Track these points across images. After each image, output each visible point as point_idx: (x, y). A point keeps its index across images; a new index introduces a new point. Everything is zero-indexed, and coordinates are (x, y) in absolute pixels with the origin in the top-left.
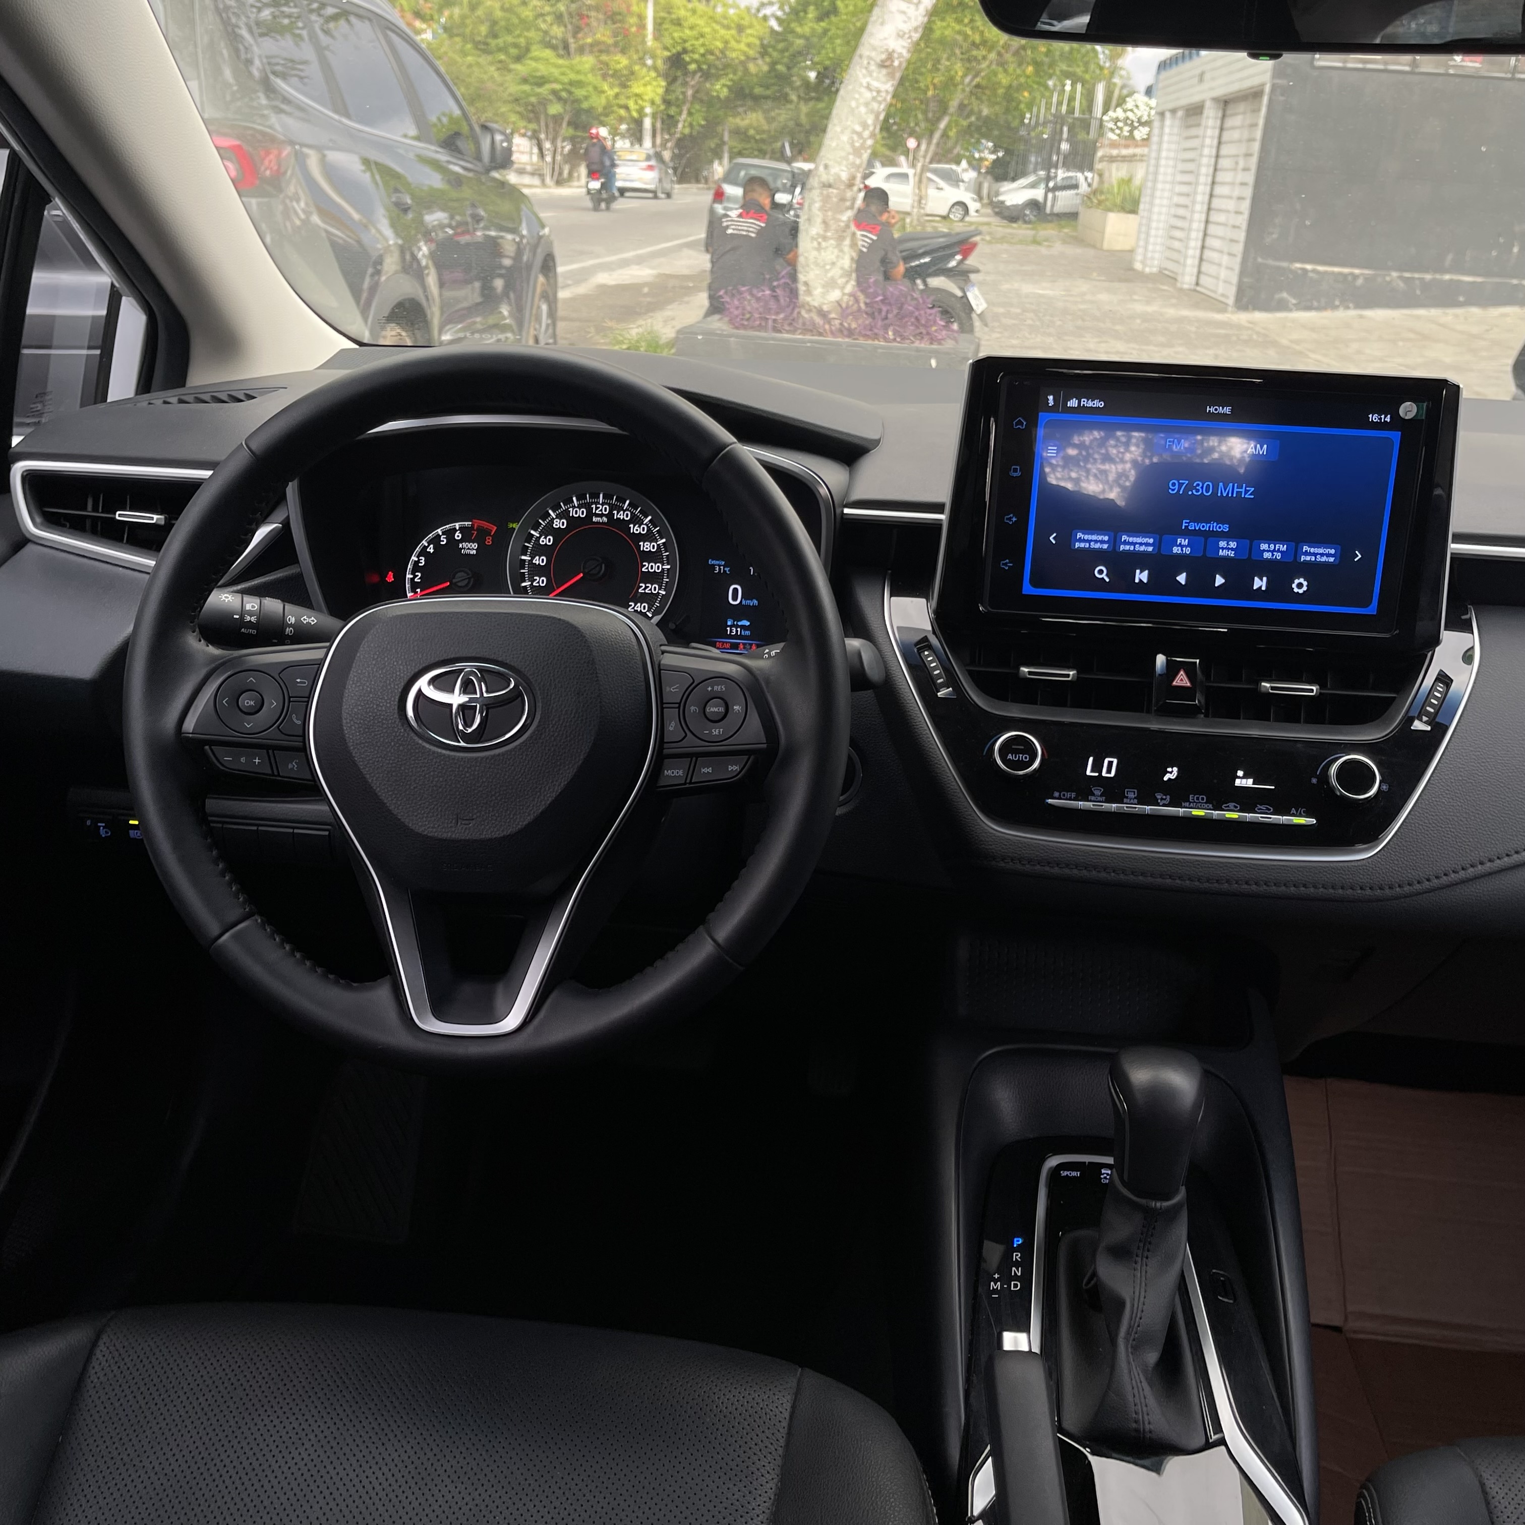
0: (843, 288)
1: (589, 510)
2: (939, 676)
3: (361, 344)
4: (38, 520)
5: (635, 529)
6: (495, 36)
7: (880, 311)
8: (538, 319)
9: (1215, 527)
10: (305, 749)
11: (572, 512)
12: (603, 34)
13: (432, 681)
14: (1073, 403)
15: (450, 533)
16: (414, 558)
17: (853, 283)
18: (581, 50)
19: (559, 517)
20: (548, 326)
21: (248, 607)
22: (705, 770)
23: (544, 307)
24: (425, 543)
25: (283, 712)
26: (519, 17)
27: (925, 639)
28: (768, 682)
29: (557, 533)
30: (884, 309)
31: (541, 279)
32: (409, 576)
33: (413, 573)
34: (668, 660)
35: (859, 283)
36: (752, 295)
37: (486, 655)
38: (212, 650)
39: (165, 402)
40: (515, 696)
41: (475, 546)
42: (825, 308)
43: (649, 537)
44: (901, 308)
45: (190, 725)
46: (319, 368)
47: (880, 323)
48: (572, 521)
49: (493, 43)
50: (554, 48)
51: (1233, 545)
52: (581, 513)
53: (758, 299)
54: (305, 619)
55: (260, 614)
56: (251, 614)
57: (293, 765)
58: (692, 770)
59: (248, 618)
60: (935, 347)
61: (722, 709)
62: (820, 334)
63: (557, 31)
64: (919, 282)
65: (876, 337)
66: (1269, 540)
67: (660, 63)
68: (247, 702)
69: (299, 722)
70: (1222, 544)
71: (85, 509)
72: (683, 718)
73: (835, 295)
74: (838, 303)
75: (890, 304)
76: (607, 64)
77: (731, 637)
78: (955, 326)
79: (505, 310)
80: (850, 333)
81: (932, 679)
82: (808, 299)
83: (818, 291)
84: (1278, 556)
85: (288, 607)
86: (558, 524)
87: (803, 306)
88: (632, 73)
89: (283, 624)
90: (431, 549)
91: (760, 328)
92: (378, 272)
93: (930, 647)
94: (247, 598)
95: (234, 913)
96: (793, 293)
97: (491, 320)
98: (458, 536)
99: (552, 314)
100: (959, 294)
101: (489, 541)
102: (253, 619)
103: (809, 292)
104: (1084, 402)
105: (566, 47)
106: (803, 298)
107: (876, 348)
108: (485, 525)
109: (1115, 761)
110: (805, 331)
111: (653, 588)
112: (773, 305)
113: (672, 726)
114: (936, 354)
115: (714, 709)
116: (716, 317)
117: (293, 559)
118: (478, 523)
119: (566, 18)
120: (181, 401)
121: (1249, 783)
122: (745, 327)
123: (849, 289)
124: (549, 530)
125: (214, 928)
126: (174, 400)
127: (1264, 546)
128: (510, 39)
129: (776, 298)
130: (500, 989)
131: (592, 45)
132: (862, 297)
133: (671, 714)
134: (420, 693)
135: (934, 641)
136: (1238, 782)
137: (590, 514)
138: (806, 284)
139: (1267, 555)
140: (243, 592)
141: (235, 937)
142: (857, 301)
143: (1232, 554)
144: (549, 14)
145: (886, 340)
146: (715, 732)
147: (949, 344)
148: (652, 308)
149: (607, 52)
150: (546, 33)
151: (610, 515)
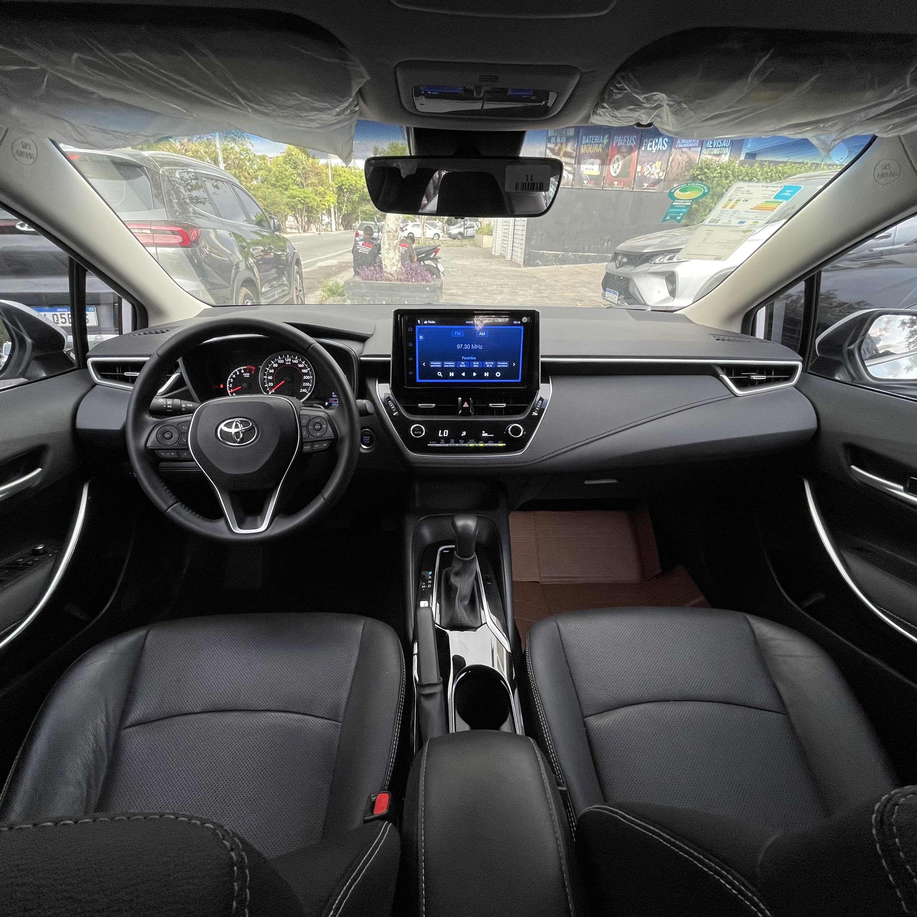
0: (397, 266)
1: (284, 360)
2: (394, 409)
3: (214, 306)
4: (99, 377)
5: (300, 366)
6: (278, 182)
7: (410, 273)
8: (296, 281)
9: (472, 358)
10: (188, 449)
11: (279, 361)
12: (315, 180)
13: (225, 426)
14: (426, 322)
15: (240, 371)
16: (229, 379)
17: (400, 264)
18: (307, 186)
19: (275, 363)
20: (300, 283)
21: (168, 403)
22: (316, 446)
23: (298, 276)
24: (232, 374)
25: (179, 438)
26: (285, 175)
27: (389, 397)
28: (333, 417)
29: (275, 368)
30: (411, 272)
31: (296, 267)
32: (228, 385)
33: (229, 384)
34: (302, 412)
35: (402, 264)
36: (368, 269)
37: (241, 416)
38: (154, 419)
39: (139, 334)
40: (252, 428)
41: (249, 374)
42: (392, 272)
43: (305, 368)
44: (416, 271)
45: (149, 444)
46: (196, 316)
47: (410, 277)
48: (279, 364)
49: (277, 184)
50: (298, 185)
51: (478, 363)
52: (282, 362)
53: (370, 270)
54: (188, 405)
55: (172, 405)
56: (169, 405)
57: (185, 454)
58: (312, 446)
59: (169, 407)
60: (428, 283)
61: (319, 427)
62: (391, 281)
63: (299, 179)
64: (422, 262)
65: (409, 281)
66: (488, 361)
67: (334, 189)
68: (167, 435)
69: (185, 441)
70: (474, 363)
71: (116, 372)
72: (308, 431)
73: (395, 268)
74: (396, 271)
75: (413, 270)
76: (317, 190)
77: (334, 398)
78: (435, 276)
79: (284, 279)
80: (401, 280)
81: (391, 410)
82: (386, 270)
83: (389, 267)
84: (491, 366)
85: (183, 402)
86: (275, 365)
87: (385, 272)
88: (326, 193)
89: (181, 408)
90: (234, 376)
91: (372, 279)
92: (238, 268)
93: (390, 400)
94: (168, 400)
95: (172, 502)
96: (381, 268)
97: (280, 283)
98: (243, 371)
99: (301, 278)
100: (435, 266)
101: (253, 372)
102: (171, 407)
103: (386, 268)
104: (429, 322)
105: (302, 185)
106: (384, 269)
107: (409, 285)
108: (251, 367)
109: (447, 431)
110: (386, 280)
111: (308, 384)
112: (374, 272)
113: (304, 433)
114: (428, 286)
115: (317, 427)
116: (357, 276)
117: (185, 385)
118: (249, 367)
119: (301, 175)
120: (145, 334)
121: (486, 435)
122: (366, 279)
123: (399, 266)
124: (272, 368)
125: (164, 507)
126: (142, 333)
127: (486, 363)
128: (283, 183)
129: (376, 270)
130: (259, 517)
131: (311, 184)
132: (403, 268)
133: (304, 429)
134: (221, 430)
135: (391, 397)
136: (483, 435)
137: (285, 362)
138: (385, 265)
139: (488, 366)
140: (166, 398)
141: (172, 509)
142: (402, 270)
143: (477, 366)
144: (295, 173)
145: (412, 282)
146: (318, 434)
147: (433, 282)
148: (336, 273)
149: (317, 186)
150: (295, 180)
151: (291, 362)
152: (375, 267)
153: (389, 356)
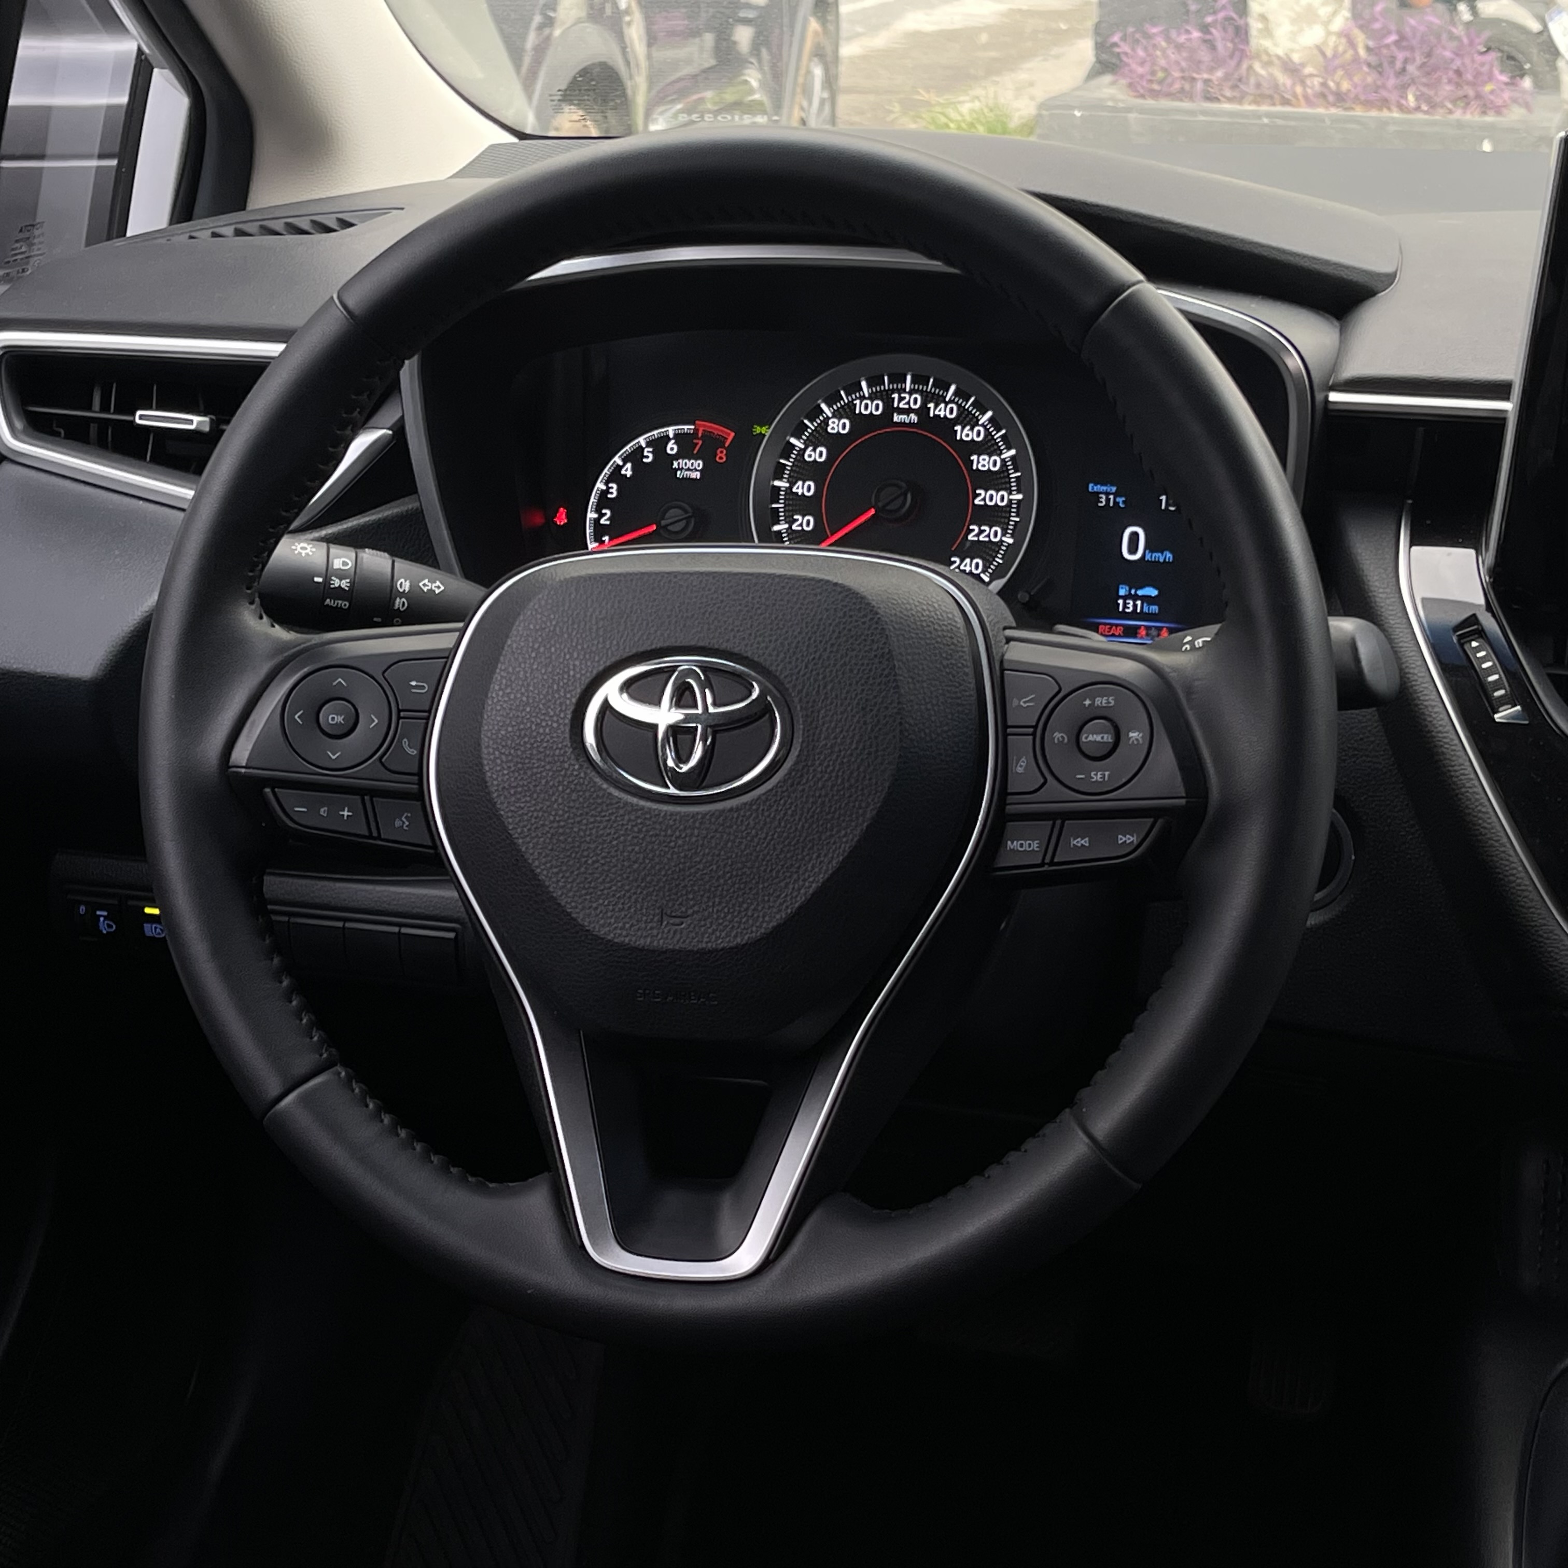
0: (1327, 23)
1: (888, 402)
2: (1497, 685)
3: (522, 136)
4: (19, 425)
5: (964, 434)
7: (1392, 60)
8: (807, 92)
10: (421, 796)
11: (860, 406)
13: (627, 686)
15: (659, 444)
16: (600, 485)
17: (1346, 14)
19: (838, 415)
20: (822, 102)
21: (337, 564)
22: (1077, 841)
23: (818, 72)
24: (617, 460)
25: (388, 735)
27: (1473, 620)
28: (1189, 691)
29: (834, 442)
30: (1401, 56)
31: (814, 25)
32: (591, 515)
33: (598, 510)
34: (1017, 653)
35: (1356, 15)
36: (1168, 39)
37: (715, 644)
38: (281, 633)
39: (215, 235)
40: (760, 711)
41: (699, 464)
42: (1296, 58)
43: (988, 447)
44: (1429, 55)
45: (242, 754)
46: (455, 176)
47: (1392, 82)
48: (861, 423)
52: (875, 408)
53: (1179, 47)
54: (426, 585)
55: (355, 575)
56: (341, 575)
57: (402, 822)
58: (1054, 841)
59: (336, 583)
60: (1490, 118)
61: (1108, 738)
62: (1286, 102)
64: (1462, 7)
65: (1384, 103)
68: (333, 717)
69: (414, 752)
71: (89, 408)
72: (1040, 753)
73: (1313, 36)
74: (1320, 50)
75: (1412, 49)
77: (1124, 615)
78: (1527, 83)
79: (753, 77)
80: (1340, 98)
81: (1483, 689)
82: (1267, 43)
83: (1283, 30)
85: (400, 564)
86: (838, 426)
87: (1257, 56)
89: (392, 592)
90: (627, 471)
91: (1183, 94)
92: (549, 22)
93: (1481, 634)
94: (335, 550)
95: (303, 1062)
96: (1241, 33)
97: (730, 96)
98: (672, 448)
99: (830, 82)
100: (1535, 26)
101: (721, 456)
102: (345, 584)
103: (1267, 32)
106: (1257, 41)
107: (1383, 124)
108: (717, 429)
110: (1260, 98)
111: (991, 533)
112: (1205, 55)
113: (1021, 766)
114: (1490, 131)
115: (1096, 737)
116: (1107, 78)
117: (409, 487)
118: (705, 426)
120: (239, 233)
122: (1155, 94)
123: (1338, 23)
124: (821, 437)
125: (272, 1085)
126: (228, 231)
129: (1211, 45)
130: (726, 1202)
132: (1361, 39)
133: (1021, 745)
134: (606, 706)
135: (1489, 623)
137: (890, 409)
138: (1263, 18)
140: (330, 540)
141: (305, 1100)
142: (1352, 44)
145: (1401, 108)
146: (1097, 777)
147: (1516, 114)
148: (994, 69)
151: (923, 411)
152: (1205, 29)
153: (1500, 390)
